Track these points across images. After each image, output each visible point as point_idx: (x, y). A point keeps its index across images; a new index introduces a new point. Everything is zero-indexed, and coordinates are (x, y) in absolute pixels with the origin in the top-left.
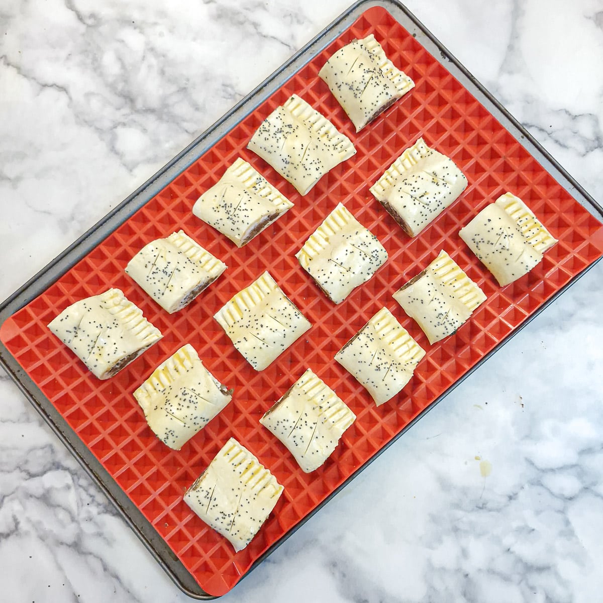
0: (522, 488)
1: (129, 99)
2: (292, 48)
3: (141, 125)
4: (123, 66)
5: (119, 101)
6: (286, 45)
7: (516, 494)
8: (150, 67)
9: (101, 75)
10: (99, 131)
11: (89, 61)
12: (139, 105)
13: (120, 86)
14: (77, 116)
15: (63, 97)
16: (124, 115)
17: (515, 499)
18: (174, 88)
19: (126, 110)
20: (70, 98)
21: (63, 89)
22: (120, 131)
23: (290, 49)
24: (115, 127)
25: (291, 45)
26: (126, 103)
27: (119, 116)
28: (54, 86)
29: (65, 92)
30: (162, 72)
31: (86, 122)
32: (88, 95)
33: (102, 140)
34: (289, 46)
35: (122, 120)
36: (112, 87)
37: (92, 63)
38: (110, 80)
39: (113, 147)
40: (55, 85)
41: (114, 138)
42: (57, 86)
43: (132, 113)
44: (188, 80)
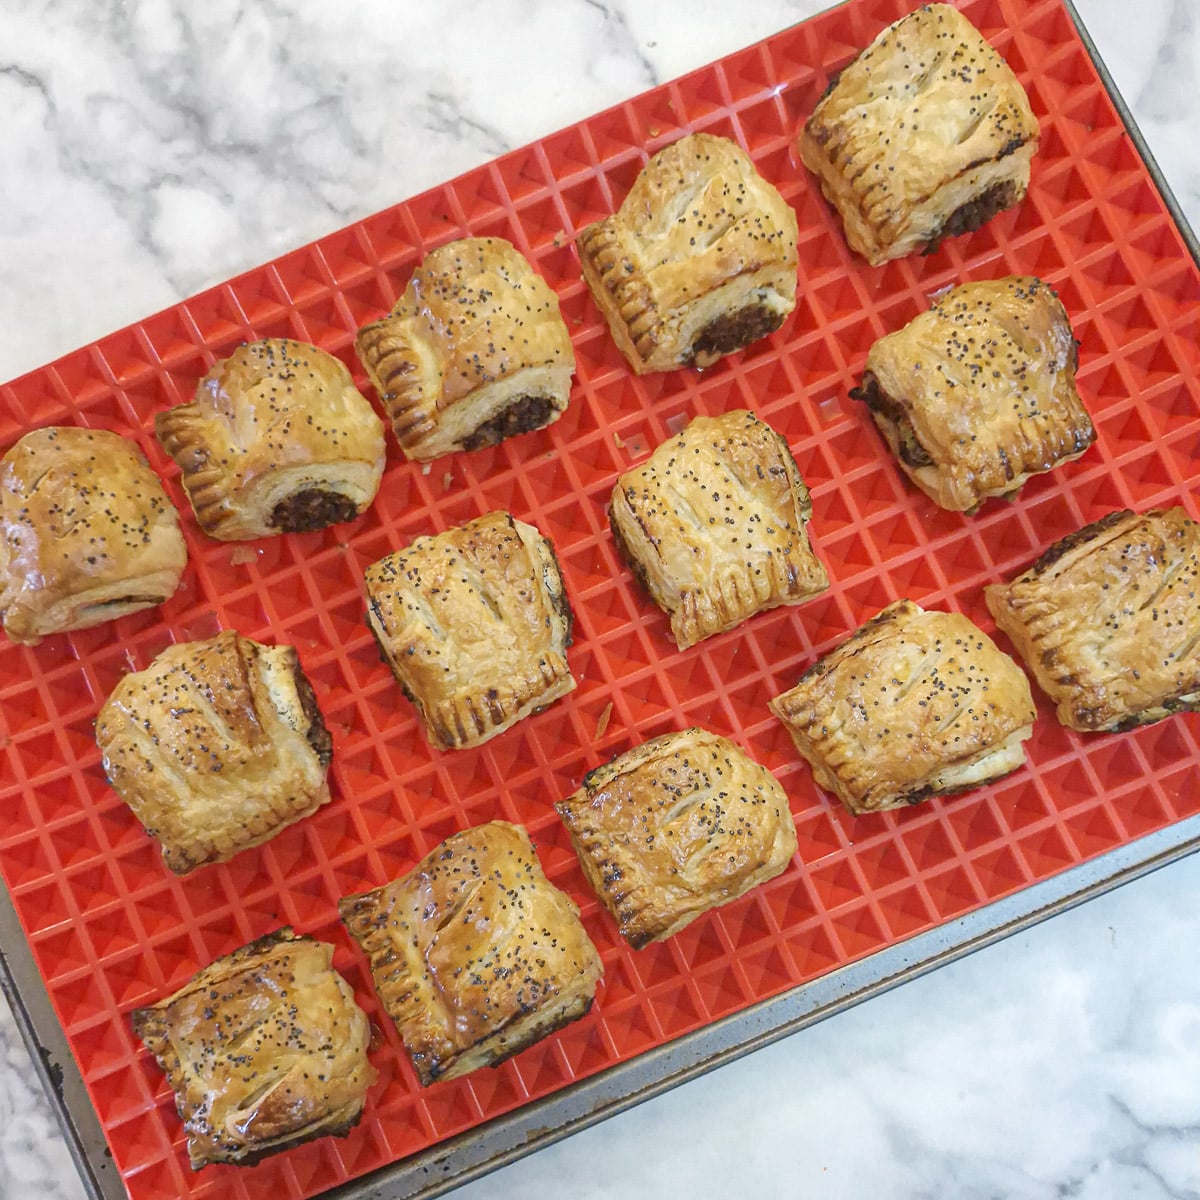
0: (1095, 1168)
1: (195, 116)
2: (612, 13)
3: (218, 184)
4: (187, 34)
5: (167, 119)
6: (598, 6)
7: (1077, 1182)
8: (253, 40)
9: (132, 52)
10: (116, 191)
11: (104, 15)
12: (219, 132)
13: (176, 83)
14: (64, 152)
15: (34, 103)
16: (179, 157)
17: (1073, 1194)
18: (308, 97)
19: (184, 145)
20: (52, 106)
21: (33, 80)
22: (167, 194)
23: (606, 17)
24: (155, 184)
25: (608, 7)
26: (187, 126)
27: (165, 158)
28: (14, 72)
29: (37, 90)
30: (283, 56)
31: (85, 167)
32: (97, 100)
33: (120, 213)
34: (603, 9)
35: (175, 168)
36: (155, 83)
37: (113, 21)
38: (154, 65)
39: (147, 234)
40: (16, 67)
41: (151, 212)
42: (22, 72)
43: (199, 153)
44: (344, 78)
